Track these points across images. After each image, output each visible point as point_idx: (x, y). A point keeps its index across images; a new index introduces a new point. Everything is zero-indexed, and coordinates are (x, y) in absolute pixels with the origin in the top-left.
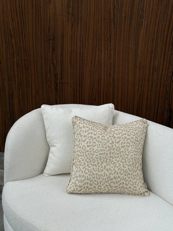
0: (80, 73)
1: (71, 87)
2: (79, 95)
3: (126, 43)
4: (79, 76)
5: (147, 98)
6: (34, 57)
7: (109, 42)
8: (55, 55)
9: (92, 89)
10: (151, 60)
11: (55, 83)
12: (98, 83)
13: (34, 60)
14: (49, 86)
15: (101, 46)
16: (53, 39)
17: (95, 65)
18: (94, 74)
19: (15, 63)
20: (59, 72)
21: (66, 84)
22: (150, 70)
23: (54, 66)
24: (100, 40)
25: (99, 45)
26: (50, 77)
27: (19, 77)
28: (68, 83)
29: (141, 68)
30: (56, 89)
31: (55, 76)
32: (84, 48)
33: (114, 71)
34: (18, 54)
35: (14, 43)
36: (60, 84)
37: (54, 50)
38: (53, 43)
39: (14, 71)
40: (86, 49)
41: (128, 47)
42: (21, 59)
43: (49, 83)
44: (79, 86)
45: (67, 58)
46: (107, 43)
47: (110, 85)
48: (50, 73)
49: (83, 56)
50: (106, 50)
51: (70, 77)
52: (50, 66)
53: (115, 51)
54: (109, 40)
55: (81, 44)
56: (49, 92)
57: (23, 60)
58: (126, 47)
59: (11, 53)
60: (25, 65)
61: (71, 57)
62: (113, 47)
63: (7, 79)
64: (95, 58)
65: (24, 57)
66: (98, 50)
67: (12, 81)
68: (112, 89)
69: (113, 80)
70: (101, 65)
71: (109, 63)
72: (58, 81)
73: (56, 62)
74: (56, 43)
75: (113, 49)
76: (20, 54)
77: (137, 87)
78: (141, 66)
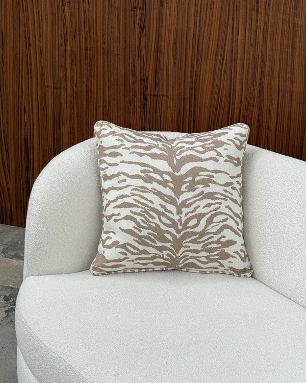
0: (191, 76)
1: (173, 104)
2: (190, 122)
3: (289, 15)
4: (191, 82)
6: (104, 43)
7: (254, 13)
8: (144, 38)
9: (216, 109)
11: (141, 94)
12: (228, 96)
13: (104, 49)
14: (130, 100)
15: (238, 22)
16: (143, 7)
17: (223, 59)
18: (221, 79)
19: (68, 54)
20: (150, 72)
21: (164, 98)
23: (141, 60)
24: (235, 9)
25: (233, 18)
26: (133, 82)
27: (75, 82)
28: (167, 96)
30: (144, 107)
31: (144, 80)
32: (203, 24)
33: (262, 73)
34: (75, 37)
35: (67, 15)
36: (152, 96)
37: (142, 28)
38: (142, 14)
39: (66, 70)
40: (206, 27)
41: (294, 23)
42: (80, 46)
43: (131, 94)
44: (190, 102)
45: (169, 46)
46: (251, 15)
47: (254, 101)
48: (134, 75)
49: (201, 41)
50: (247, 29)
51: (173, 83)
52: (134, 61)
53: (265, 31)
54: (255, 8)
55: (197, 16)
56: (130, 113)
57: (84, 49)
58: (289, 22)
59: (61, 34)
60: (86, 58)
61: (175, 44)
62: (262, 23)
63: (51, 84)
64: (225, 45)
65: (86, 42)
66: (231, 30)
67: (61, 88)
68: (256, 111)
69: (260, 92)
70: (236, 59)
71: (253, 56)
72: (149, 91)
73: (147, 52)
74: (148, 16)
75: (262, 28)
76: (77, 37)
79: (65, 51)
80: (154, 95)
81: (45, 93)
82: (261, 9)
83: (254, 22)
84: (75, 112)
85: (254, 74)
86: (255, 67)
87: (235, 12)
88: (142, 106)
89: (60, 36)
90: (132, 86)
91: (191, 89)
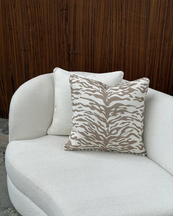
0: (91, 44)
1: (83, 58)
2: (91, 66)
3: (137, 13)
4: (91, 47)
5: (158, 70)
6: (48, 27)
8: (67, 25)
9: (104, 60)
10: (162, 30)
11: (67, 53)
12: (109, 54)
13: (48, 31)
14: (62, 57)
15: (112, 16)
16: (66, 9)
17: (106, 35)
18: (105, 45)
20: (71, 43)
21: (78, 55)
22: (161, 41)
24: (111, 10)
25: (110, 15)
26: (64, 47)
27: (35, 47)
28: (80, 54)
29: (152, 39)
31: (68, 46)
32: (96, 17)
33: (125, 42)
34: (33, 25)
35: (29, 13)
36: (73, 54)
37: (67, 20)
38: (66, 13)
39: (30, 41)
40: (98, 19)
41: (139, 17)
42: (36, 29)
43: (63, 53)
44: (91, 57)
45: (80, 29)
46: (119, 13)
47: (121, 56)
48: (63, 43)
49: (95, 26)
51: (82, 48)
52: (63, 37)
53: (126, 21)
54: (121, 9)
55: (93, 14)
56: (62, 62)
57: (38, 31)
58: (137, 16)
59: (27, 23)
60: (40, 35)
61: (83, 27)
62: (124, 17)
63: (23, 49)
64: (107, 28)
65: (39, 27)
66: (109, 20)
67: (28, 51)
68: (122, 60)
69: (124, 51)
70: (112, 35)
71: (120, 33)
72: (71, 52)
73: (69, 32)
74: (69, 14)
75: (124, 19)
76: (35, 24)
77: (148, 59)
78: (153, 36)
79: (29, 32)
81: (20, 53)
82: (124, 10)
83: (120, 17)
84: (36, 63)
85: (121, 42)
86: (122, 39)
87: (111, 11)
88: (68, 59)
89: (26, 24)
90: (62, 49)
91: (91, 50)
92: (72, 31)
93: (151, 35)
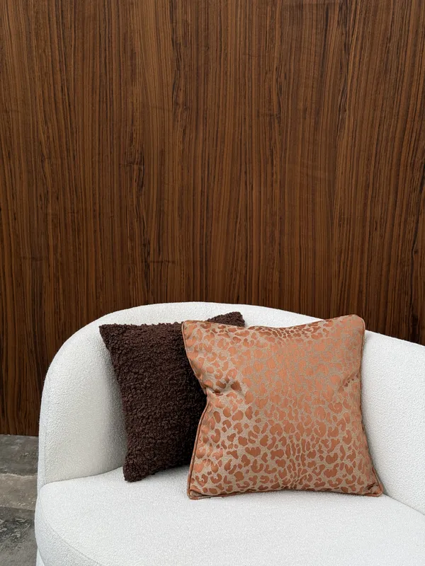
0: (201, 239)
1: (181, 270)
2: (201, 290)
3: (307, 167)
4: (201, 245)
5: (360, 292)
6: (95, 204)
7: (269, 165)
8: (143, 196)
9: (232, 274)
10: (365, 204)
11: (142, 262)
12: (244, 258)
13: (94, 211)
14: (129, 270)
15: (251, 176)
16: (141, 161)
18: (235, 240)
19: (50, 218)
20: (153, 237)
21: (170, 264)
22: (364, 227)
23: (140, 222)
24: (248, 162)
25: (246, 173)
26: (132, 248)
27: (59, 251)
28: (173, 262)
29: (343, 223)
30: (146, 276)
31: (145, 245)
32: (213, 179)
33: (281, 232)
34: (58, 198)
35: (48, 171)
36: (155, 264)
37: (141, 186)
38: (140, 170)
39: (47, 237)
40: (216, 183)
41: (312, 176)
42: (65, 208)
43: (130, 262)
44: (201, 268)
45: (173, 205)
46: (265, 168)
47: (273, 263)
48: (132, 240)
49: (210, 198)
50: (262, 184)
51: (179, 247)
52: (132, 223)
53: (282, 186)
54: (270, 161)
55: (204, 171)
56: (129, 284)
57: (70, 211)
58: (307, 175)
59: (41, 196)
60: (73, 221)
61: (181, 202)
62: (279, 177)
63: (28, 255)
64: (238, 202)
65: (72, 203)
66: (244, 185)
67: (41, 260)
68: (276, 274)
69: (280, 253)
70: (251, 217)
71: (270, 212)
72: (151, 258)
73: (147, 214)
74: (146, 171)
75: (278, 181)
76: (61, 197)
77: (335, 267)
78: (344, 218)
79: (46, 215)
80: (158, 262)
81: (21, 265)
82: (277, 162)
83: (269, 176)
84: (61, 286)
85: (273, 233)
86: (273, 225)
87: (248, 165)
88: (143, 275)
89: (39, 198)
90: (130, 252)
91: (201, 252)
92: (155, 210)
93: (340, 217)
